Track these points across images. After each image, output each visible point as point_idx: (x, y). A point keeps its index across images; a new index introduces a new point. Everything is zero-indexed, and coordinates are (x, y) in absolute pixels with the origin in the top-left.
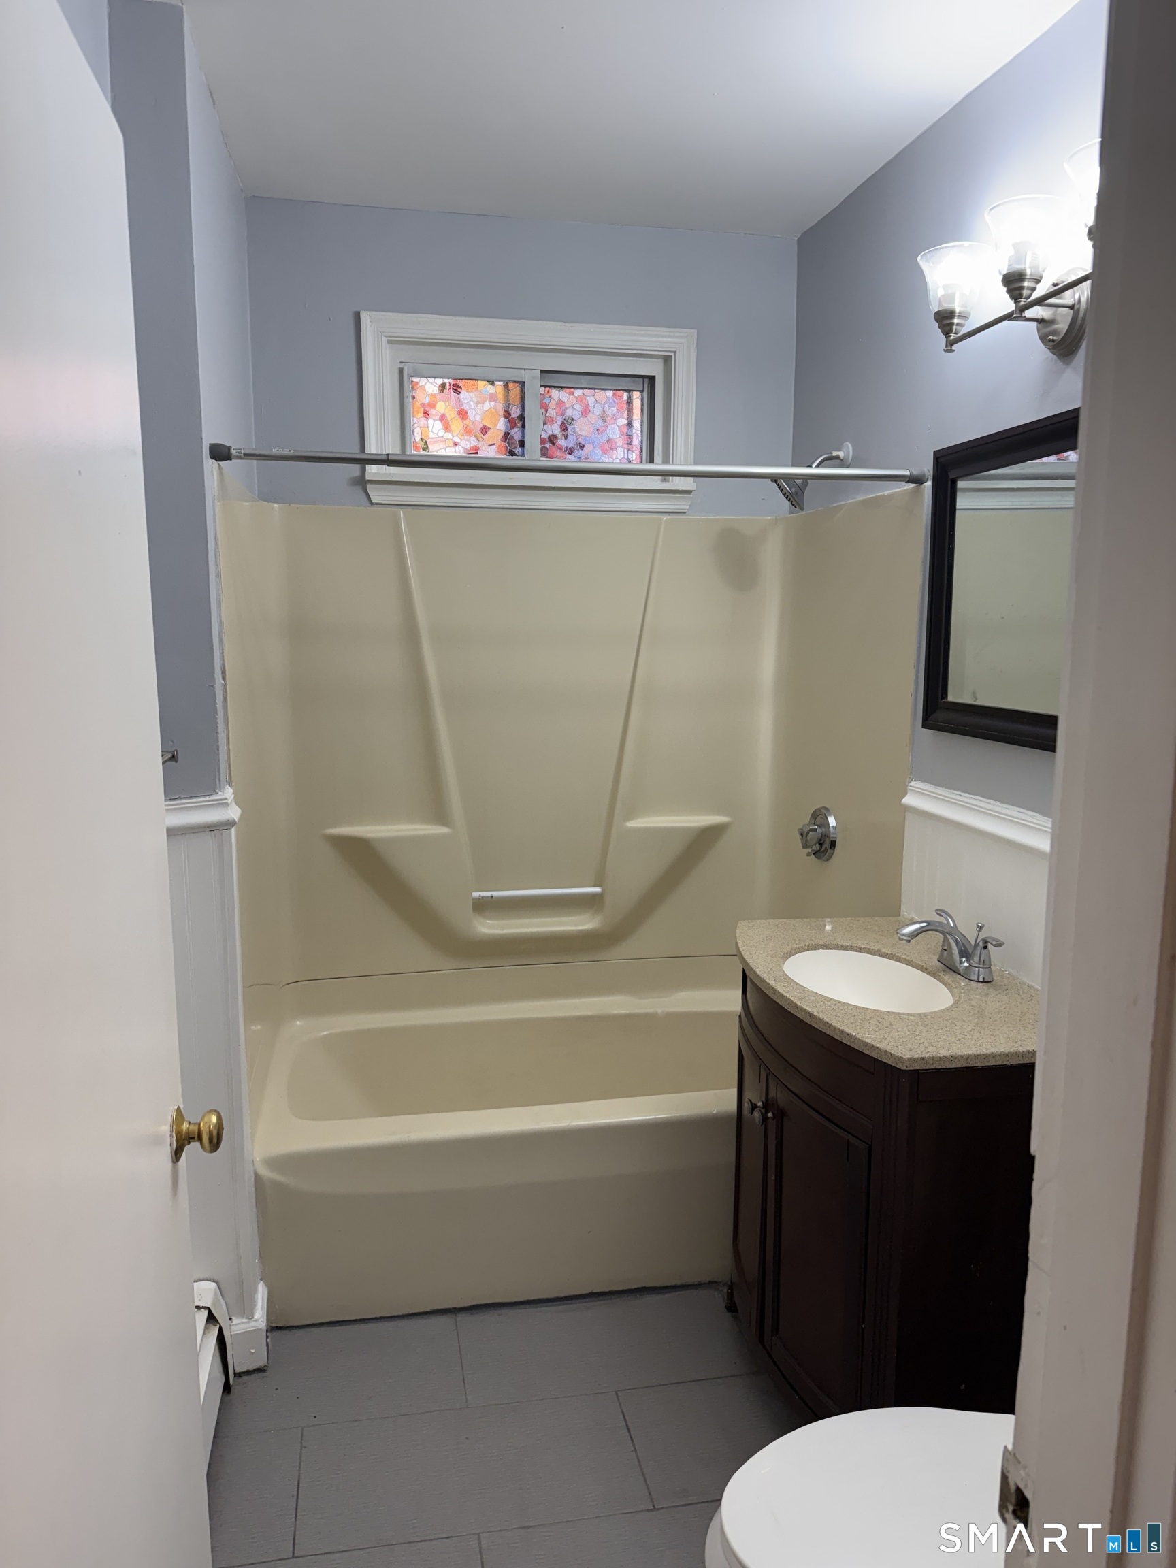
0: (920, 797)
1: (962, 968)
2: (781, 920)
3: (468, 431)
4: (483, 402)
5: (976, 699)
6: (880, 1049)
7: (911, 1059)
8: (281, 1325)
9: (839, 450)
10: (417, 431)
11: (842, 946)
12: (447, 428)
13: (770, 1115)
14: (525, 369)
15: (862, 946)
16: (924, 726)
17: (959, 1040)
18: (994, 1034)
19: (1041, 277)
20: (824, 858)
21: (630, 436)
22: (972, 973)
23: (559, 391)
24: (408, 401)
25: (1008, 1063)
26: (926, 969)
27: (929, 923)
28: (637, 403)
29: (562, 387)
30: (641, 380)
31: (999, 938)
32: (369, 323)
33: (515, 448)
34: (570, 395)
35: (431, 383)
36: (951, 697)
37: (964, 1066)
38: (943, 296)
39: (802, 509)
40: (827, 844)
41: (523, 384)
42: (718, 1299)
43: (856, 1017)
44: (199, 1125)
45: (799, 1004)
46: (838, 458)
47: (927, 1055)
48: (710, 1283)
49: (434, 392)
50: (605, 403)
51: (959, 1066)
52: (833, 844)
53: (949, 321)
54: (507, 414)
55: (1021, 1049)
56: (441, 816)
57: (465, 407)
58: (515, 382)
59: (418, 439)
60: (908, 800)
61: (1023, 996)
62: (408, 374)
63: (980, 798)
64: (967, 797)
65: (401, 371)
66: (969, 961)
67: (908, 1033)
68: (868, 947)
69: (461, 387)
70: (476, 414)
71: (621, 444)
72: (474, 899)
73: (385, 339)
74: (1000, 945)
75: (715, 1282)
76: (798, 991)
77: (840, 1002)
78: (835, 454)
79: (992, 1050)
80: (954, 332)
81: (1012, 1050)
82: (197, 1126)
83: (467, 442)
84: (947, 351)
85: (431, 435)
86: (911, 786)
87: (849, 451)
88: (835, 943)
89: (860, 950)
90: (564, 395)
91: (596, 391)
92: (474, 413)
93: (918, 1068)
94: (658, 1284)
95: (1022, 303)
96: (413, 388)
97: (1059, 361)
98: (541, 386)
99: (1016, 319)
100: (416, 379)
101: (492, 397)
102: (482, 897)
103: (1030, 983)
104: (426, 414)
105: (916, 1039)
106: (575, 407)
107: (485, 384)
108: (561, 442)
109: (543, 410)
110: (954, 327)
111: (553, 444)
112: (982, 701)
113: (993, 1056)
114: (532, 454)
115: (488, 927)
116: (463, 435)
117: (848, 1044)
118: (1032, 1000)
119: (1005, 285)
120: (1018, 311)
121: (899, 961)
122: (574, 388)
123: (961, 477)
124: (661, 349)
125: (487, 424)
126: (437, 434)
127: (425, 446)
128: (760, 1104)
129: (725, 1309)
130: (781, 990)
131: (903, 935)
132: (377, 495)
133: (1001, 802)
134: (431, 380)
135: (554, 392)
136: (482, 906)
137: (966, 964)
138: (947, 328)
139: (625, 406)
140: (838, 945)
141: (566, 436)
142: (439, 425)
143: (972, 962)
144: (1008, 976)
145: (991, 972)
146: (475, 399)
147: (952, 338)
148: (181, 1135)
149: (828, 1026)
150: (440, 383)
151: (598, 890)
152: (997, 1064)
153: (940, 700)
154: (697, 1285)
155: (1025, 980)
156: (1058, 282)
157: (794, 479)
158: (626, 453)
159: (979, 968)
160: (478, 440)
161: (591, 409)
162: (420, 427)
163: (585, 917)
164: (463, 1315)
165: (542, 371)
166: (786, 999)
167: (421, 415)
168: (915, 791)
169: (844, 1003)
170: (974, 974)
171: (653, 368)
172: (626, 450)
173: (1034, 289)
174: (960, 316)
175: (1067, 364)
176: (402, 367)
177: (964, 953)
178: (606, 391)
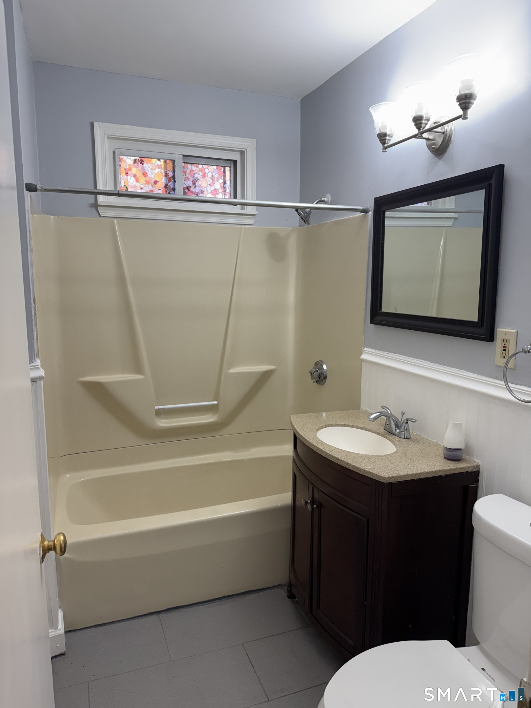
0: (369, 355)
1: (396, 433)
2: (310, 414)
3: (148, 182)
4: (155, 169)
5: (397, 311)
6: (374, 474)
7: (388, 477)
8: (70, 630)
9: (325, 198)
10: (122, 182)
11: (340, 425)
12: (137, 181)
13: (315, 506)
14: (175, 154)
15: (349, 424)
16: (371, 323)
17: (406, 467)
18: (420, 463)
19: (430, 119)
20: (321, 384)
21: (225, 188)
22: (401, 435)
23: (191, 165)
24: (118, 167)
25: (429, 477)
26: (380, 434)
27: (381, 413)
28: (228, 173)
29: (192, 164)
30: (230, 162)
31: (413, 418)
32: (98, 128)
33: (171, 191)
34: (196, 167)
35: (129, 159)
36: (384, 310)
37: (411, 479)
38: (381, 126)
39: (309, 224)
40: (322, 378)
41: (174, 161)
42: (283, 593)
43: (358, 459)
44: (54, 541)
45: (330, 454)
46: (324, 201)
47: (395, 475)
48: (279, 585)
49: (131, 163)
50: (213, 172)
51: (409, 479)
52: (325, 378)
53: (384, 138)
54: (166, 175)
55: (434, 470)
56: (139, 370)
57: (146, 171)
58: (170, 160)
59: (123, 186)
60: (364, 356)
61: (426, 444)
62: (118, 154)
63: (399, 355)
64: (393, 355)
65: (114, 152)
66: (400, 429)
67: (384, 465)
68: (352, 424)
69: (144, 161)
70: (152, 174)
71: (221, 192)
72: (156, 410)
73: (106, 136)
74: (415, 422)
75: (281, 585)
76: (328, 447)
77: (349, 452)
78: (323, 199)
79: (422, 471)
80: (386, 143)
81: (431, 470)
82: (53, 543)
83: (147, 188)
84: (383, 152)
85: (129, 184)
86: (364, 350)
87: (329, 198)
88: (337, 423)
89: (348, 426)
90: (193, 167)
91: (209, 166)
92: (151, 174)
93: (392, 481)
94: (255, 589)
95: (421, 130)
96: (120, 161)
97: (436, 158)
98: (183, 162)
99: (418, 138)
100: (122, 157)
101: (159, 167)
102: (160, 409)
103: (427, 438)
104: (127, 173)
105: (388, 468)
106: (199, 173)
107: (156, 161)
108: (192, 189)
109: (184, 174)
110: (387, 141)
111: (189, 190)
112: (399, 312)
113: (423, 473)
114: (179, 193)
115: (163, 423)
116: (145, 184)
117: (357, 472)
118: (430, 446)
119: (414, 122)
120: (420, 134)
121: (366, 430)
122: (198, 164)
123: (386, 210)
124: (240, 148)
125: (157, 180)
126: (133, 184)
127: (127, 189)
128: (309, 501)
129: (287, 598)
130: (321, 448)
131: (371, 419)
132: (103, 212)
133: (410, 357)
134: (129, 157)
135: (189, 166)
136: (160, 413)
137: (398, 431)
138: (384, 141)
139: (222, 173)
140: (338, 424)
141: (195, 187)
142: (133, 179)
143: (401, 429)
144: (416, 435)
145: (410, 434)
146: (151, 167)
147: (385, 146)
148: (45, 549)
149: (346, 464)
150: (133, 159)
151: (216, 402)
152: (425, 477)
153: (378, 311)
154: (273, 587)
155: (424, 437)
156: (436, 121)
157: (304, 209)
158: (223, 196)
159: (404, 432)
160: (153, 187)
161: (207, 175)
162: (124, 180)
163: (209, 416)
164: (163, 614)
165: (183, 155)
166: (324, 452)
167: (124, 174)
168: (367, 352)
169: (351, 452)
170: (402, 435)
171: (236, 157)
172: (223, 195)
173: (426, 124)
174: (389, 136)
175: (440, 159)
176: (114, 150)
177: (397, 426)
178: (214, 166)
